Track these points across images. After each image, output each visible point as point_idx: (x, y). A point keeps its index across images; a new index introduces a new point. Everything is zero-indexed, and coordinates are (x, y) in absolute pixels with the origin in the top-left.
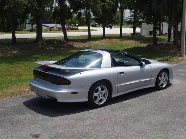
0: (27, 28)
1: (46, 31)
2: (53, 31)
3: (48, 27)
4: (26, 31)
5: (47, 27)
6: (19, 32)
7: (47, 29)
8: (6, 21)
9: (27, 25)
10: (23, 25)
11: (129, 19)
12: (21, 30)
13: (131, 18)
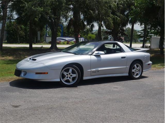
0: (47, 40)
1: (64, 44)
2: (70, 44)
3: (66, 40)
4: (46, 43)
5: (64, 41)
6: (39, 43)
7: (64, 42)
8: (28, 33)
9: (47, 37)
10: (43, 38)
11: (139, 32)
12: (41, 42)
13: (142, 32)
